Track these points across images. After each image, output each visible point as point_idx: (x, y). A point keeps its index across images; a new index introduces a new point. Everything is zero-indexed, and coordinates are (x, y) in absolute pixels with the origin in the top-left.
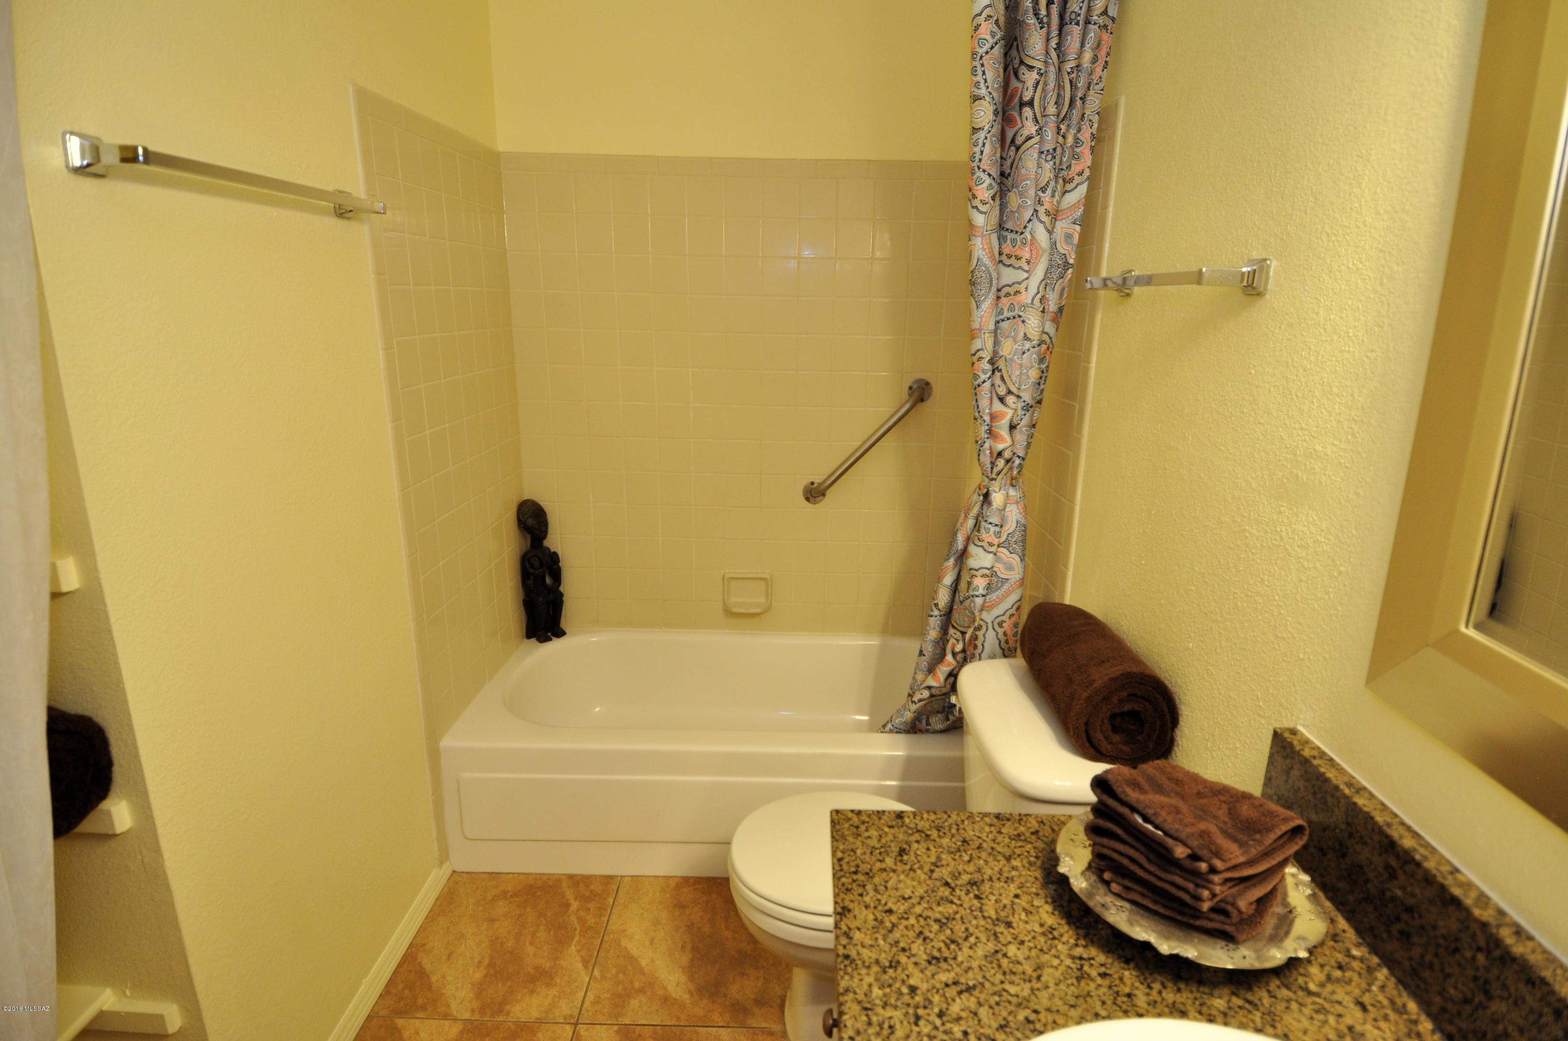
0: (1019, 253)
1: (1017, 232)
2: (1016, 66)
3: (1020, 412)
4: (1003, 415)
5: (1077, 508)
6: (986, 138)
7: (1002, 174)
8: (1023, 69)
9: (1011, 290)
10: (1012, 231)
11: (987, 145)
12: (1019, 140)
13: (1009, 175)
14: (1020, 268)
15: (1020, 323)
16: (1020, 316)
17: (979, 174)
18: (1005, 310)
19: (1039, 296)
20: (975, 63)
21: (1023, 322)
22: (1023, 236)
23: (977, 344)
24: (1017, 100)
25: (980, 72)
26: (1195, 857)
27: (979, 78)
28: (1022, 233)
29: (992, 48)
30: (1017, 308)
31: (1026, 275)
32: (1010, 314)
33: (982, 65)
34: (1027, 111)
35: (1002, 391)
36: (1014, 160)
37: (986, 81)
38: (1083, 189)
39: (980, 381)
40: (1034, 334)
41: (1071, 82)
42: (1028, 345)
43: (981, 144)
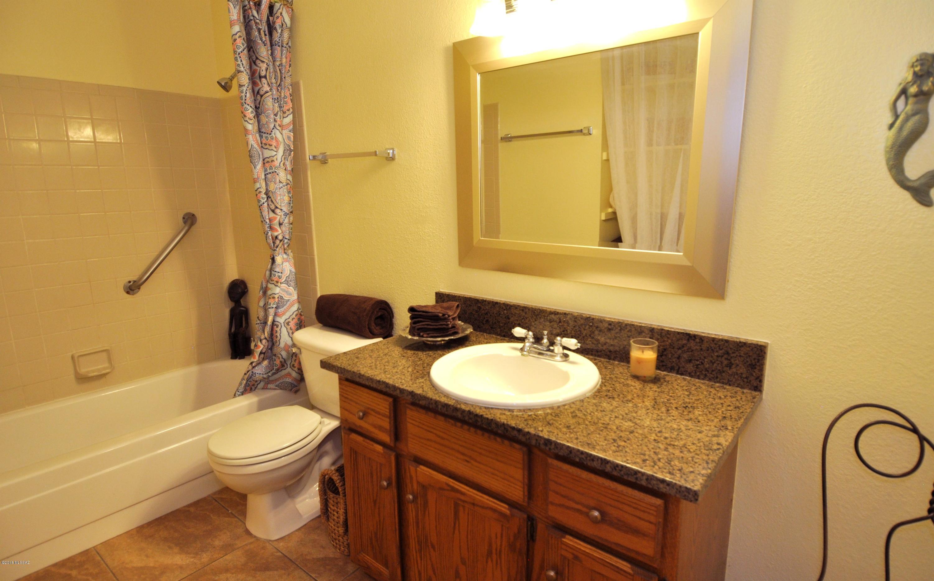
0: (270, 143)
1: (267, 134)
2: (254, 60)
3: (283, 217)
4: (276, 218)
5: (316, 257)
6: (247, 90)
7: (256, 107)
8: (258, 62)
9: (270, 160)
10: (265, 133)
11: (248, 93)
12: (262, 92)
13: (259, 107)
14: (272, 150)
15: (276, 175)
16: (276, 172)
17: (246, 106)
18: (268, 169)
19: (282, 162)
20: (236, 56)
21: (278, 174)
22: (271, 135)
23: (258, 185)
24: (257, 74)
25: (239, 59)
26: (444, 315)
27: (239, 62)
28: (270, 134)
29: (243, 50)
30: (273, 168)
31: (275, 153)
32: (271, 171)
33: (240, 57)
34: (264, 80)
35: (273, 207)
36: (260, 101)
37: (243, 64)
38: (291, 117)
39: (261, 203)
40: (283, 179)
41: (280, 70)
42: (281, 185)
43: (244, 93)
